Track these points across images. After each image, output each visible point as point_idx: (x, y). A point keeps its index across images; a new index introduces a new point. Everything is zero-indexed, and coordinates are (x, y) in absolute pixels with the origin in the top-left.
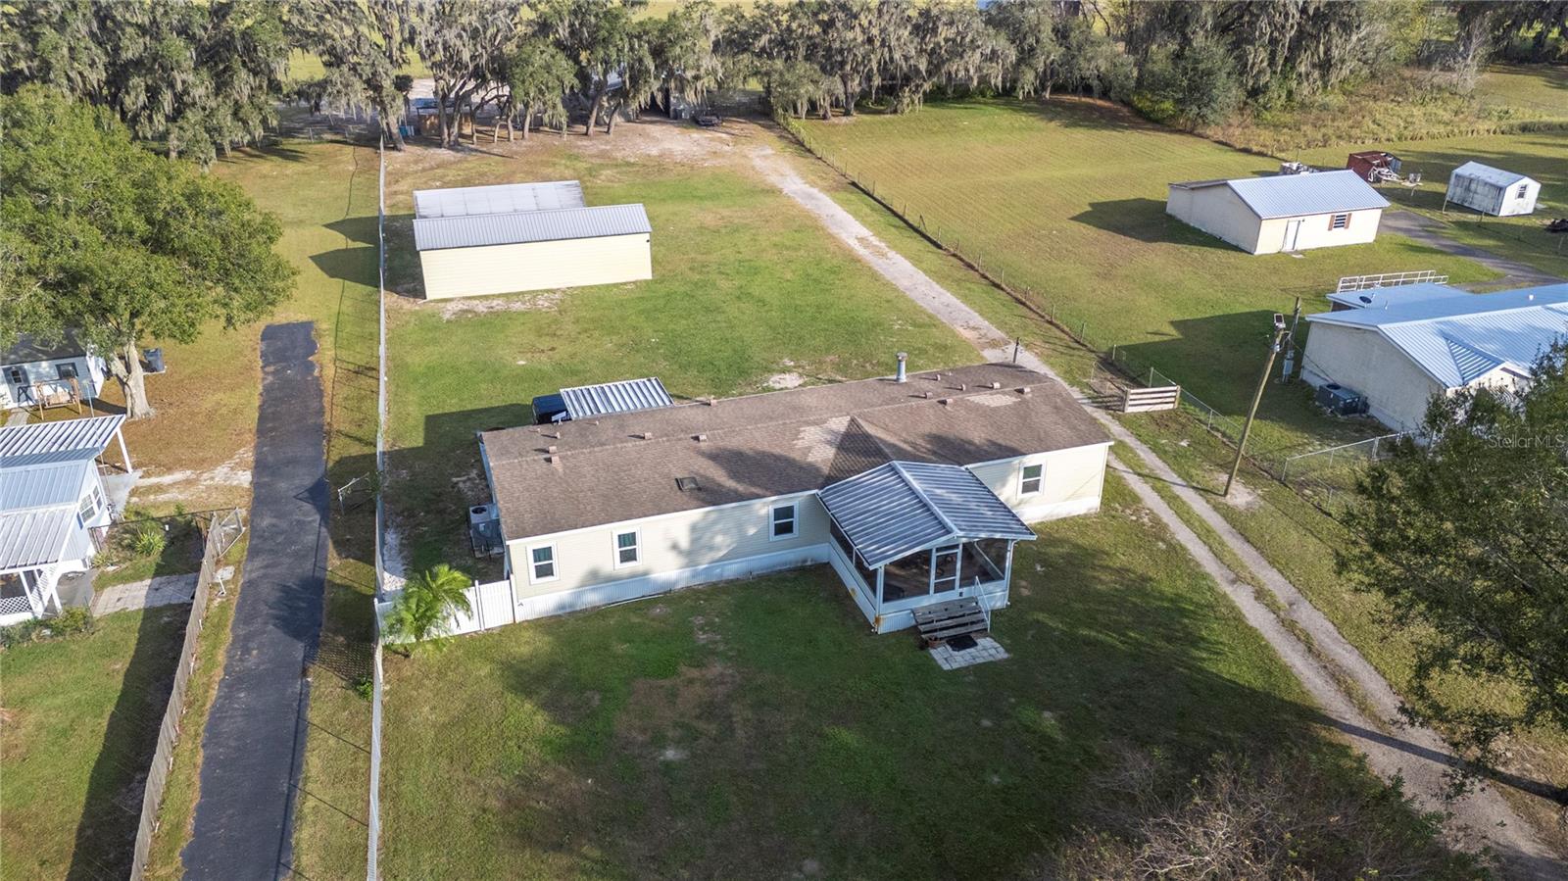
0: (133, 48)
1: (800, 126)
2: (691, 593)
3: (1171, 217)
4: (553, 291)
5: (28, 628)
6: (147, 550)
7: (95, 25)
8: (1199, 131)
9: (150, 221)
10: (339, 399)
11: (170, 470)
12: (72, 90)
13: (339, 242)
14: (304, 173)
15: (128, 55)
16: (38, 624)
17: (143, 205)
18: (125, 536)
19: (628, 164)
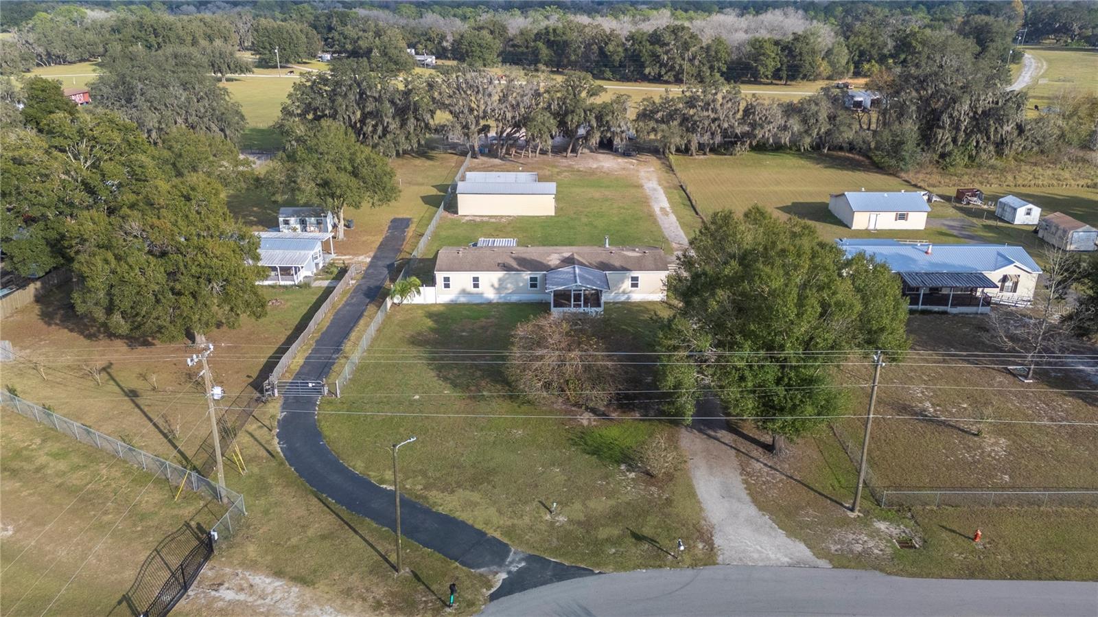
0: (370, 107)
1: (673, 158)
2: (498, 304)
3: (829, 211)
4: (510, 216)
5: (292, 286)
6: (332, 273)
7: (358, 97)
8: (898, 175)
9: (353, 166)
10: (410, 242)
11: (345, 255)
12: (344, 123)
13: (434, 192)
14: (433, 165)
15: (368, 109)
16: (295, 285)
17: (352, 161)
18: (326, 270)
19: (579, 171)
